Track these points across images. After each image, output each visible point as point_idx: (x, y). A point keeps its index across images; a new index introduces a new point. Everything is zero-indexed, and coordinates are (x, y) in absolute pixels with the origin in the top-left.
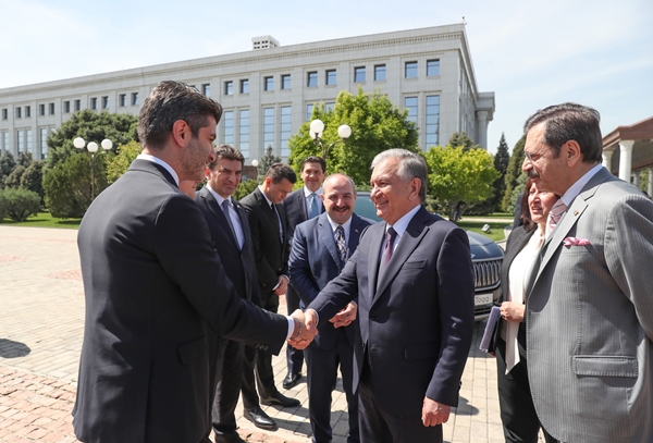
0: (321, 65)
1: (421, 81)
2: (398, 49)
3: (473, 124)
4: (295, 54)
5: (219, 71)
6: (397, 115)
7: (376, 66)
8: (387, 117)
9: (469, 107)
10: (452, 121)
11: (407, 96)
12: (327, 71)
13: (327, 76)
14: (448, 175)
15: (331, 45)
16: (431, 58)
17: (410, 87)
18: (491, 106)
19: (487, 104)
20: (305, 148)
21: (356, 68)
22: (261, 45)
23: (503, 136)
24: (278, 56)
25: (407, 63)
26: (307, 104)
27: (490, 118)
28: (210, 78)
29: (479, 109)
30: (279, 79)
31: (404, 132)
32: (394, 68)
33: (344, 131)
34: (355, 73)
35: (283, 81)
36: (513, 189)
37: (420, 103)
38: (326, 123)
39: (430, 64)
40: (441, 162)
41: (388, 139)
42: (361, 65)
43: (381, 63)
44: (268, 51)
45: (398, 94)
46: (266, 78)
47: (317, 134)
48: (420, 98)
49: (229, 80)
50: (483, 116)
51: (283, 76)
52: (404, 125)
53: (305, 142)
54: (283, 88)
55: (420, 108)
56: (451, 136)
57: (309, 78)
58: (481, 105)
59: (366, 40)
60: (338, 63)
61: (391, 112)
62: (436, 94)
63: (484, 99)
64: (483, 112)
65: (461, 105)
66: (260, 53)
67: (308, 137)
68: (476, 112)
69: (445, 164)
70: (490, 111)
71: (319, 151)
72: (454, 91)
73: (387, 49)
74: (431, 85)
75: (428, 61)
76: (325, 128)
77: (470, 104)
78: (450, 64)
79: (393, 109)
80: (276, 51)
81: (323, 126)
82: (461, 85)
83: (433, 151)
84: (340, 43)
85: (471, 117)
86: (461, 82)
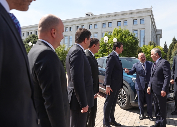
0: (107, 21)
1: (138, 26)
2: (131, 16)
3: (155, 39)
4: (99, 18)
5: (75, 23)
6: (131, 35)
7: (124, 21)
8: (128, 36)
9: (154, 34)
10: (149, 38)
11: (134, 30)
12: (109, 23)
13: (109, 24)
14: (149, 54)
15: (110, 15)
16: (142, 18)
17: (135, 27)
18: (161, 33)
19: (160, 33)
20: (102, 46)
21: (118, 22)
22: (88, 15)
23: (165, 42)
24: (93, 18)
25: (134, 20)
26: (103, 33)
27: (161, 37)
28: (72, 25)
29: (157, 35)
30: (94, 25)
31: (134, 41)
32: (130, 22)
33: (115, 40)
34: (118, 23)
35: (95, 26)
36: (170, 59)
37: (138, 32)
38: (109, 38)
39: (141, 20)
40: (147, 50)
41: (129, 43)
42: (119, 21)
43: (126, 20)
44: (90, 17)
45: (131, 30)
46: (90, 25)
47: (106, 41)
48: (138, 31)
49: (78, 26)
50: (158, 36)
51: (95, 24)
52: (134, 38)
53: (102, 44)
54: (95, 28)
55: (138, 34)
56: (149, 42)
57: (103, 25)
58: (158, 33)
59: (121, 13)
60: (112, 20)
61: (130, 34)
62: (144, 29)
63: (158, 31)
64: (158, 35)
65: (151, 33)
66: (88, 17)
67: (103, 42)
68: (156, 35)
69: (148, 51)
70: (161, 35)
71: (107, 47)
72: (149, 28)
73: (128, 16)
74: (142, 27)
75: (141, 19)
76: (109, 39)
77: (154, 33)
78: (148, 20)
79: (130, 33)
80: (93, 17)
81: (108, 39)
82: (151, 27)
83: (144, 46)
84: (113, 14)
85: (155, 37)
86: (151, 26)
